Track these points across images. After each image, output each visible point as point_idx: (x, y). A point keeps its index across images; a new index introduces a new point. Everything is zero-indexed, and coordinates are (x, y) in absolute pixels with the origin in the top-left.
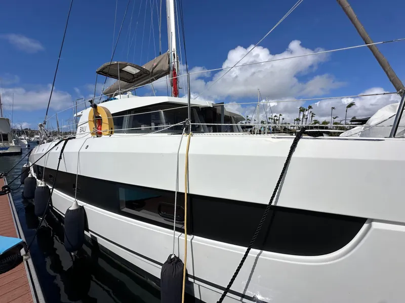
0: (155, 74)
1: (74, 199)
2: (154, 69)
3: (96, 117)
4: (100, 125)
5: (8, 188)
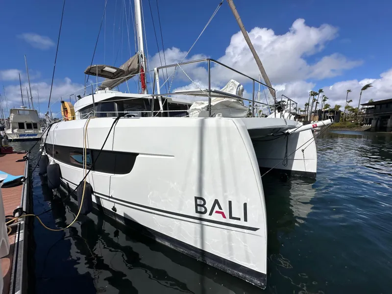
1: (53, 159)
2: (129, 67)
3: (65, 110)
4: (67, 113)
5: (27, 158)
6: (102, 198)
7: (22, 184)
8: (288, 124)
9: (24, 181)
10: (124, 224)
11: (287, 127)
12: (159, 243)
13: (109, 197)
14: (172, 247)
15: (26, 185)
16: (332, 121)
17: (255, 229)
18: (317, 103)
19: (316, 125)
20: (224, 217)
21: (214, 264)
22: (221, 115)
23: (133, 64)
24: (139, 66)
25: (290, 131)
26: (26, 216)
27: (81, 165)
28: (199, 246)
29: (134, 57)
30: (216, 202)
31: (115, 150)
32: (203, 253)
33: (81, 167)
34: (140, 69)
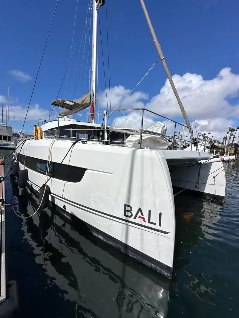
0: (84, 105)
1: (24, 166)
2: (83, 102)
3: (36, 131)
4: (37, 134)
5: (4, 163)
6: (56, 198)
7: (1, 182)
8: (201, 156)
9: (3, 180)
10: (71, 219)
11: (201, 158)
12: (95, 236)
13: (62, 198)
14: (104, 240)
15: (4, 183)
16: (236, 157)
17: (166, 233)
18: (234, 137)
19: (223, 159)
20: (145, 221)
21: (134, 256)
22: (148, 148)
23: (86, 100)
24: (90, 102)
25: (203, 162)
26: (5, 205)
27: (45, 172)
28: (123, 241)
29: (87, 95)
30: (140, 210)
31: (70, 164)
32: (126, 246)
33: (45, 174)
34: (91, 104)
